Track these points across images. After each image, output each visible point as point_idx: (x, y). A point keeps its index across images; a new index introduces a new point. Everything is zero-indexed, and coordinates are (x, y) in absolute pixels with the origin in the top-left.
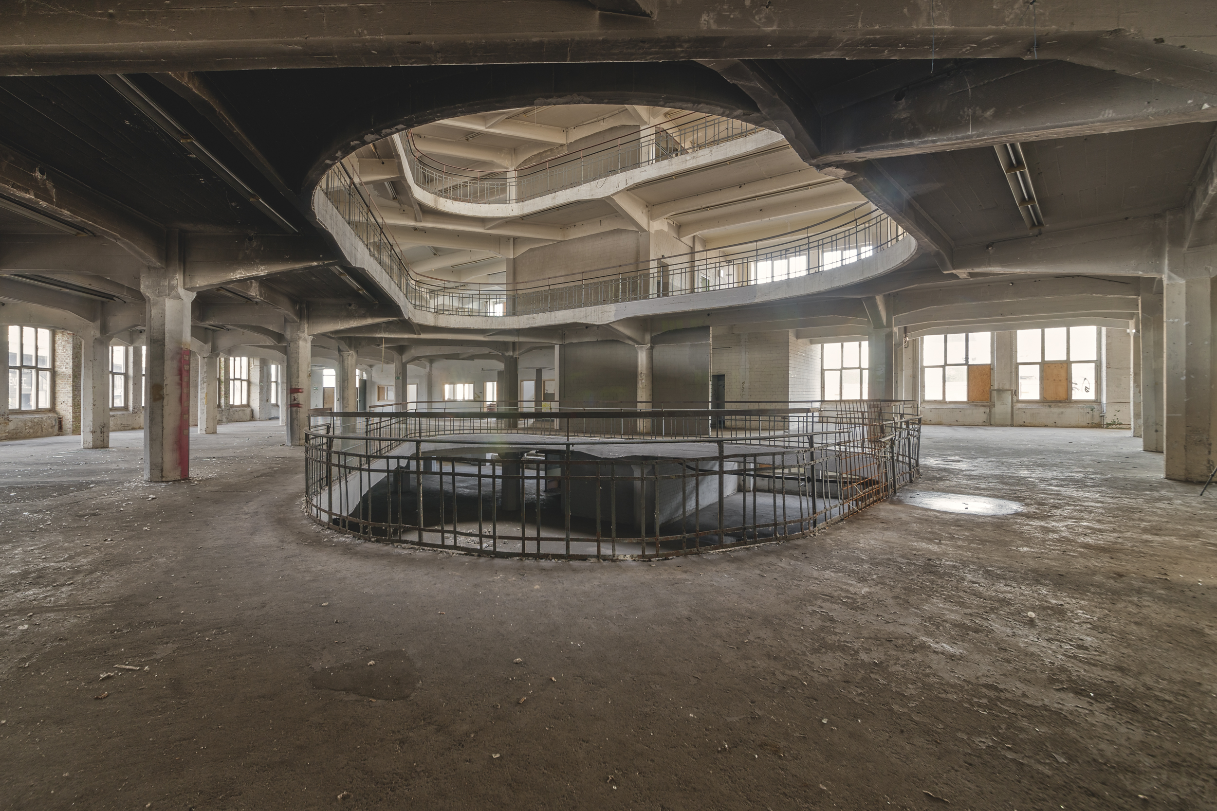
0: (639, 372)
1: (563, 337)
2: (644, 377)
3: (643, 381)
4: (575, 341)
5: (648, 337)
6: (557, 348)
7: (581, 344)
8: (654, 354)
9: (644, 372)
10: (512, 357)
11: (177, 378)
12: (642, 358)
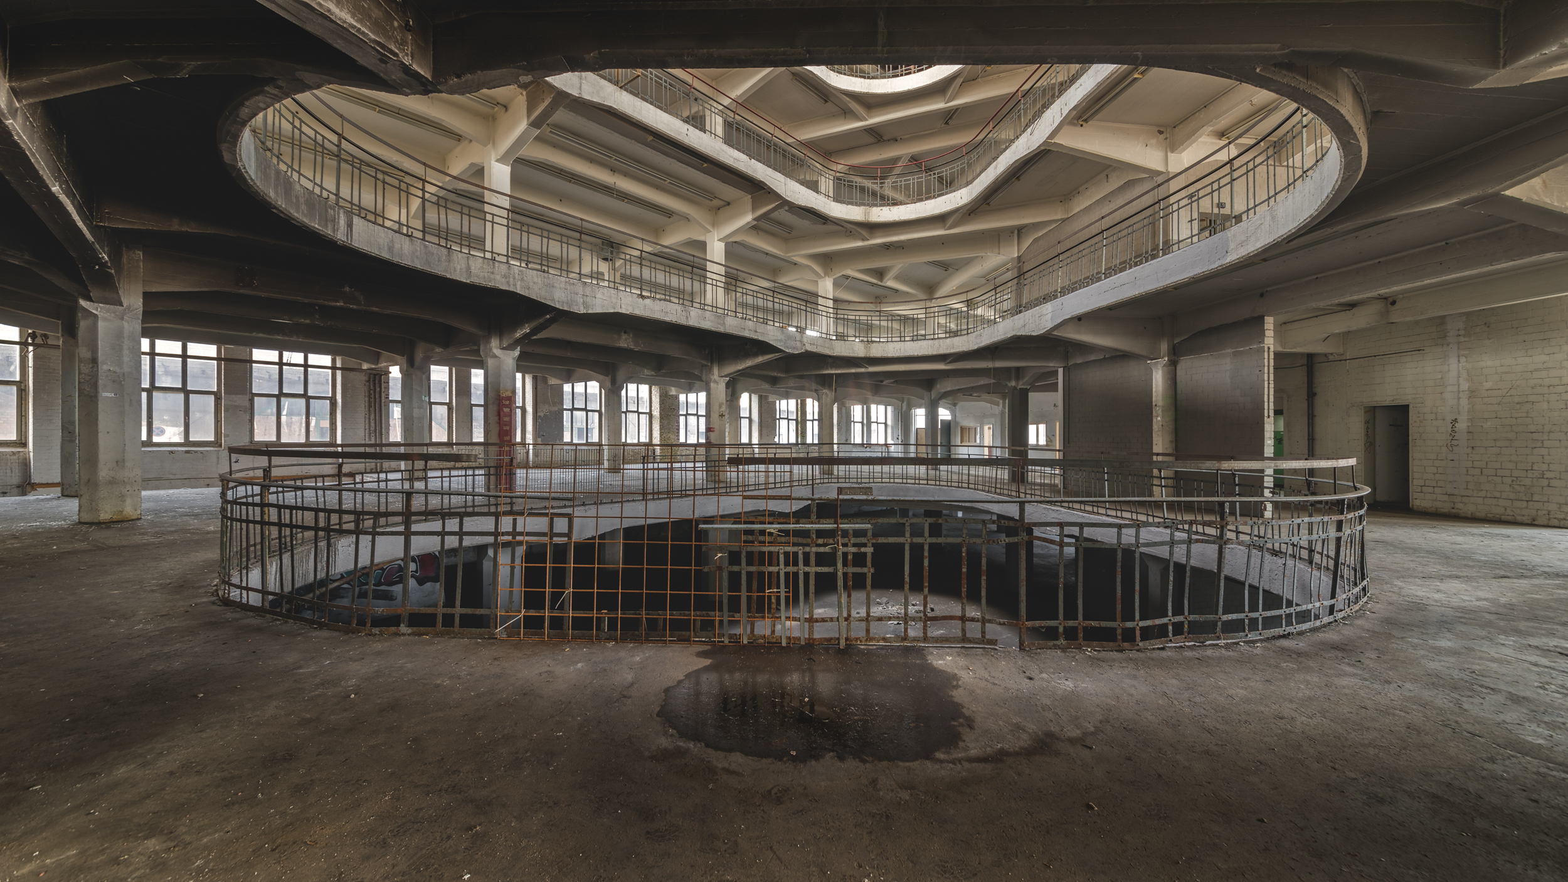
0: (1154, 404)
1: (1066, 357)
2: (1160, 412)
3: (1159, 419)
4: (1079, 361)
5: (1164, 347)
6: (1061, 371)
7: (1087, 364)
8: (1179, 373)
9: (1160, 403)
10: (1015, 388)
11: (497, 418)
12: (1158, 379)
